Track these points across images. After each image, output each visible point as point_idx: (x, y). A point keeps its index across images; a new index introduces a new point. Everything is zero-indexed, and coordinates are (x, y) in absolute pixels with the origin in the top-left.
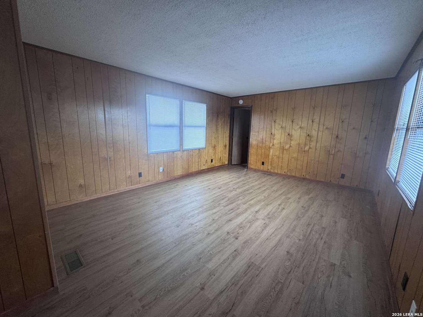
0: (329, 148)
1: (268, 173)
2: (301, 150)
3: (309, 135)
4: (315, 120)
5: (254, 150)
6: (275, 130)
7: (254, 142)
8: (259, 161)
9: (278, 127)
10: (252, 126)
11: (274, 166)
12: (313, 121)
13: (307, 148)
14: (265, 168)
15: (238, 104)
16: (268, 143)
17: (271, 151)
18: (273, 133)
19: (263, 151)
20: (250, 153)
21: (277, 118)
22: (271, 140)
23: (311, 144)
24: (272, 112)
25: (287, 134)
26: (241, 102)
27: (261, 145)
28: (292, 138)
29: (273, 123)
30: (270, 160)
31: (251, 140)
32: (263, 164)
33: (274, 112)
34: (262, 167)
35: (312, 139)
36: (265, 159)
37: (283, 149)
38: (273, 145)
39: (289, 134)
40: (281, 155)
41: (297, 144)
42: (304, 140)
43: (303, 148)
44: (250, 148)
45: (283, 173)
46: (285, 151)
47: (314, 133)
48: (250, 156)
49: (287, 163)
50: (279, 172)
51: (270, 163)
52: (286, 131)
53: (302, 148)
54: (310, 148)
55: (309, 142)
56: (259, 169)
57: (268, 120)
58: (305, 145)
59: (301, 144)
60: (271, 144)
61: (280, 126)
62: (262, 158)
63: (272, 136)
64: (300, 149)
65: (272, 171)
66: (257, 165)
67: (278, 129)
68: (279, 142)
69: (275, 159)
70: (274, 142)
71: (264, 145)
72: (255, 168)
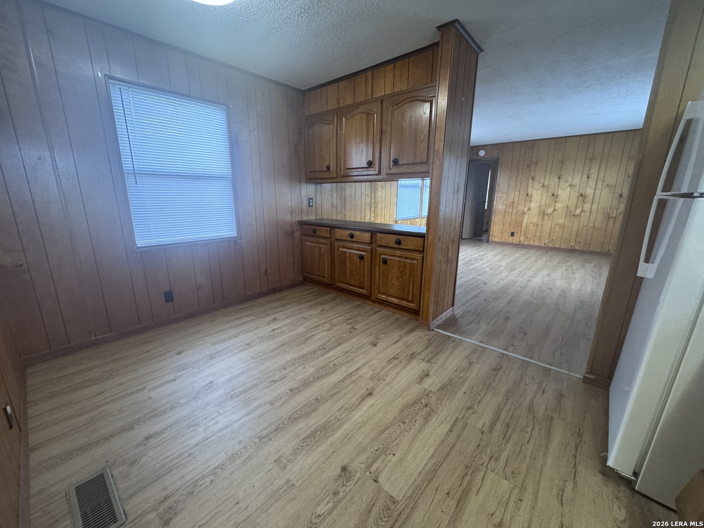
0: (609, 210)
1: (520, 246)
2: (570, 214)
3: (581, 195)
4: (592, 176)
5: (500, 217)
6: (533, 189)
7: (500, 207)
8: (506, 232)
9: (537, 185)
10: (497, 186)
11: (529, 237)
12: (588, 177)
13: (578, 211)
14: (515, 239)
15: (477, 156)
16: (521, 207)
17: (526, 217)
18: (530, 194)
19: (513, 218)
20: (492, 222)
21: (536, 174)
22: (527, 202)
23: (584, 205)
24: (529, 166)
25: (550, 195)
26: (482, 153)
27: (510, 210)
28: (557, 200)
29: (530, 180)
30: (523, 230)
31: (495, 204)
32: (512, 234)
33: (533, 167)
34: (510, 240)
35: (585, 200)
36: (515, 229)
37: (543, 214)
38: (529, 209)
39: (553, 195)
40: (540, 222)
41: (564, 207)
42: (575, 201)
43: (573, 211)
44: (493, 215)
45: (543, 245)
46: (546, 217)
47: (589, 192)
48: (492, 226)
49: (549, 232)
50: (537, 244)
51: (523, 233)
52: (549, 190)
53: (570, 212)
54: (582, 211)
55: (581, 204)
56: (506, 241)
57: (523, 178)
58: (576, 207)
59: (570, 207)
60: (526, 209)
61: (541, 185)
62: (511, 227)
63: (528, 198)
64: (568, 213)
65: (525, 243)
66: (503, 237)
67: (537, 188)
68: (538, 205)
69: (531, 227)
70: (530, 205)
71: (515, 210)
72: (500, 241)
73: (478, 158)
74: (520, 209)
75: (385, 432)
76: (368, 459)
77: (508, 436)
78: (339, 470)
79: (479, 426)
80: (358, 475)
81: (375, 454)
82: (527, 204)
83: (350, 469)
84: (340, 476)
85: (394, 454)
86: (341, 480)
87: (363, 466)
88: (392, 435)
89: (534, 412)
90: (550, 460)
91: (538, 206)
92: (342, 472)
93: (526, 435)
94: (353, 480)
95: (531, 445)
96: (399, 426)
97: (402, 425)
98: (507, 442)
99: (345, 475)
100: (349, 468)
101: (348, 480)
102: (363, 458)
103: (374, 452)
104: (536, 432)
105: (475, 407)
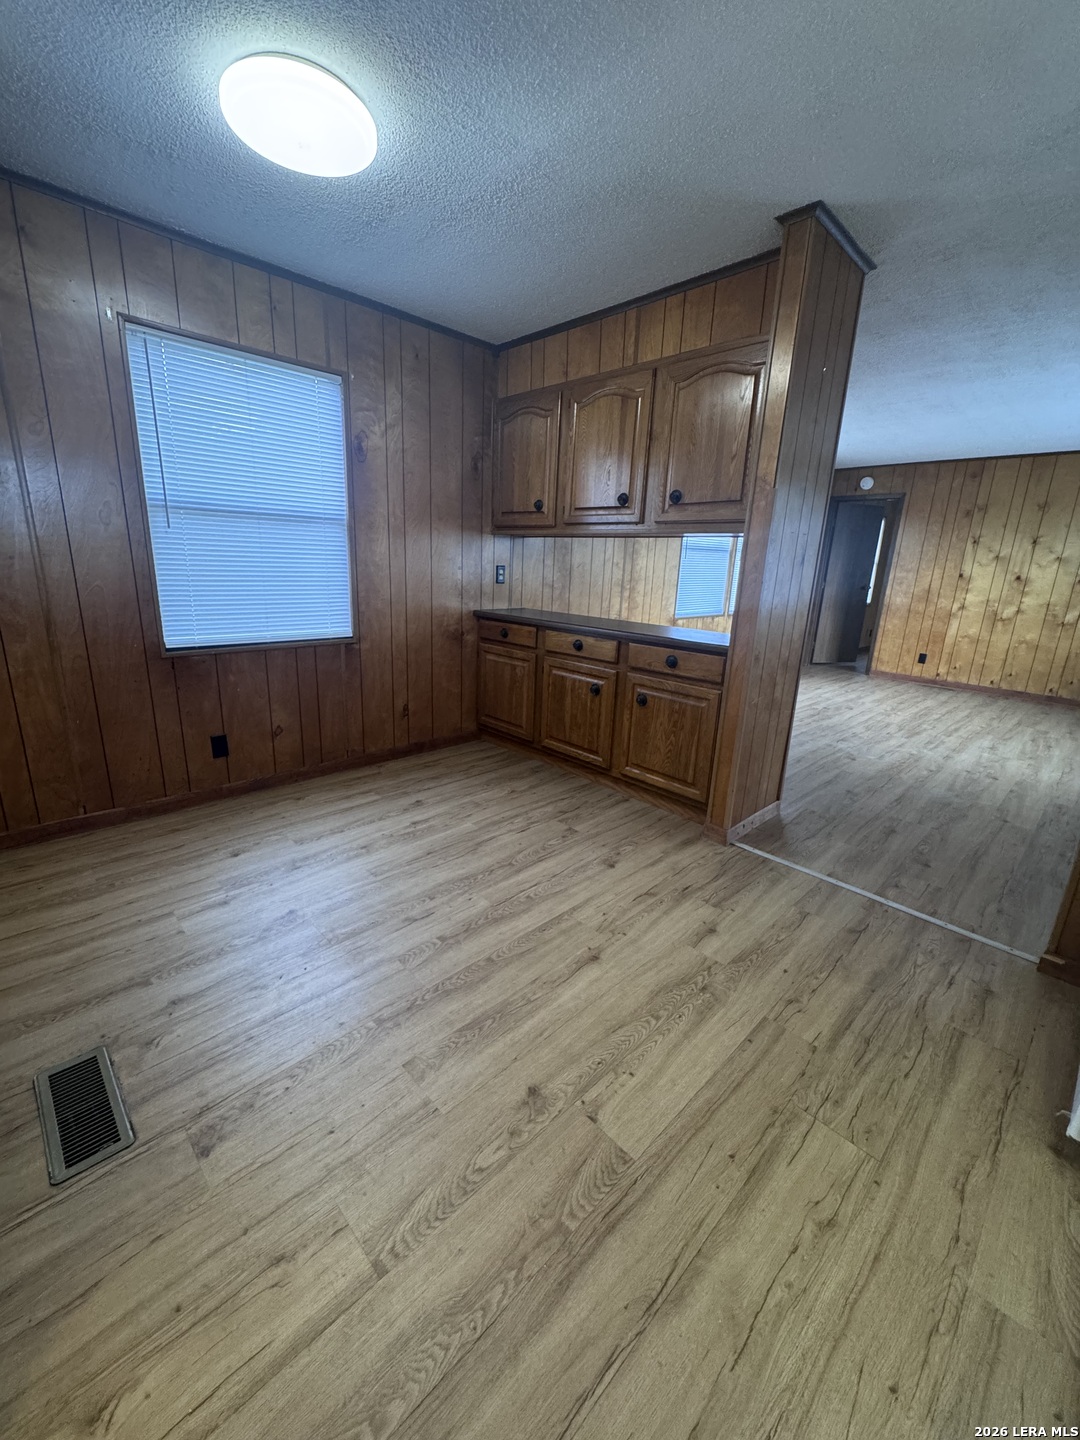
1: (936, 684)
2: (1053, 621)
5: (896, 621)
6: (975, 565)
7: (898, 600)
8: (909, 651)
9: (983, 556)
10: (895, 555)
11: (957, 666)
13: (1072, 616)
14: (928, 671)
15: (856, 490)
16: (944, 603)
17: (955, 624)
18: (966, 574)
19: (928, 623)
20: (880, 631)
21: (984, 532)
22: (958, 592)
24: (969, 514)
25: (1011, 577)
26: (867, 484)
27: (921, 608)
28: (1026, 590)
29: (969, 546)
30: (947, 650)
31: (888, 592)
32: (922, 659)
33: (977, 516)
34: (917, 670)
36: (929, 647)
37: (993, 618)
38: (963, 607)
39: (1019, 578)
40: (985, 635)
41: (1041, 606)
42: (1067, 594)
43: (1061, 614)
44: (883, 616)
45: (987, 684)
46: (999, 625)
48: (879, 638)
49: (1003, 657)
50: (973, 682)
51: (945, 657)
52: (1010, 568)
53: (1055, 616)
56: (908, 673)
57: (954, 539)
58: (1069, 606)
59: (1055, 605)
60: (956, 606)
61: (992, 556)
62: (921, 643)
63: (962, 584)
64: (1050, 618)
65: (950, 679)
66: (901, 664)
67: (984, 561)
68: (985, 599)
69: (965, 645)
70: (965, 599)
71: (932, 608)
72: (894, 671)
73: (858, 493)
74: (943, 605)
75: (618, 1031)
76: (581, 1077)
77: (866, 1060)
78: (523, 1092)
79: (809, 1036)
80: (560, 1105)
81: (595, 1070)
82: (960, 595)
83: (545, 1092)
84: (525, 1103)
85: (631, 1074)
86: (525, 1111)
87: (570, 1089)
88: (632, 1038)
89: (925, 1020)
90: (947, 1114)
91: (982, 602)
92: (529, 1096)
93: (905, 1062)
94: (550, 1114)
95: (911, 1082)
96: (648, 1022)
97: (653, 1022)
98: (864, 1072)
99: (535, 1103)
100: (542, 1092)
101: (540, 1112)
102: (571, 1074)
103: (594, 1066)
104: (925, 1058)
105: (805, 999)
